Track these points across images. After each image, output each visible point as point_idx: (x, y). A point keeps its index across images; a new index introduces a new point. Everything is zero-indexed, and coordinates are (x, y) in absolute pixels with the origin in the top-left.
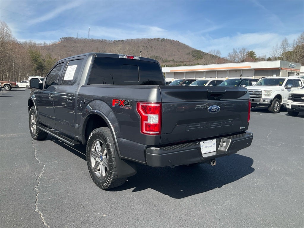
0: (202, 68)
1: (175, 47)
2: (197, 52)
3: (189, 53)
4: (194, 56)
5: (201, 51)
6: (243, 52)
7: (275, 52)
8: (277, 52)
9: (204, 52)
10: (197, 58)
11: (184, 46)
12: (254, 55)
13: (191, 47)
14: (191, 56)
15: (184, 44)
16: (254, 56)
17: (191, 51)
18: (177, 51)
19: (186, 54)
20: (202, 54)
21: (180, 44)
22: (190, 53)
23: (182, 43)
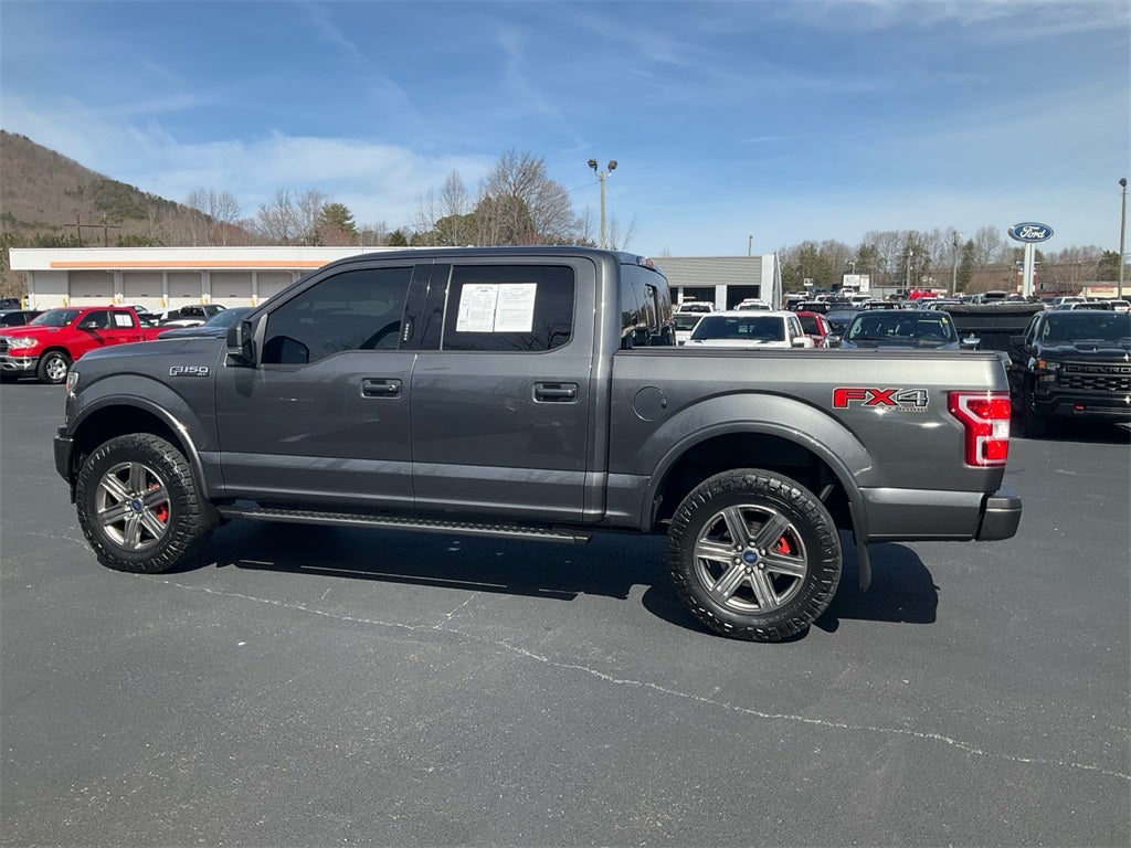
0: (196, 259)
1: (10, 158)
2: (113, 189)
3: (81, 192)
4: (101, 206)
5: (130, 186)
6: (311, 205)
7: (428, 216)
8: (432, 215)
9: (145, 192)
10: (118, 212)
11: (56, 162)
12: (348, 219)
13: (85, 166)
14: (89, 204)
15: (54, 153)
16: (348, 222)
17: (87, 183)
18: (25, 180)
19: (68, 194)
20: (136, 199)
21: (32, 148)
22: (86, 192)
23: (43, 148)
